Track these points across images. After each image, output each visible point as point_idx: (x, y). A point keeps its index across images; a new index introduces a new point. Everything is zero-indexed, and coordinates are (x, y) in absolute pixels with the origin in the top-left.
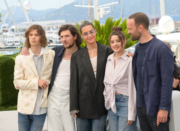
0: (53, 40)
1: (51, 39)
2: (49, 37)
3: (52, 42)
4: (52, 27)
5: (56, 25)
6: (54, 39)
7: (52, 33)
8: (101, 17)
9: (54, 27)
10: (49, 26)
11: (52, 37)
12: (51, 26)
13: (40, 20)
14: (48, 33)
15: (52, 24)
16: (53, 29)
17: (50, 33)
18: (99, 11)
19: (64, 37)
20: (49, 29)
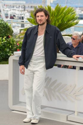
0: (15, 15)
2: (13, 13)
3: (15, 17)
4: (16, 6)
5: (19, 5)
6: (17, 14)
7: (15, 10)
8: (52, 2)
9: (17, 6)
10: (14, 5)
11: (15, 13)
14: (13, 10)
15: (16, 4)
16: (16, 7)
17: (14, 10)
19: (40, 17)
20: (13, 7)
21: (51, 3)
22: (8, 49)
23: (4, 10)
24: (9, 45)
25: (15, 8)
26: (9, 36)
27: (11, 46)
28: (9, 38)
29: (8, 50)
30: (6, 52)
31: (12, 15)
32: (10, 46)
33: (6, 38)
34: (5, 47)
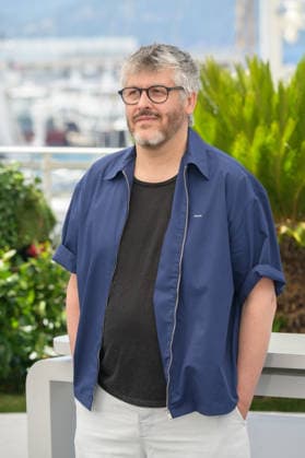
1: (72, 118)
8: (291, 35)
12: (75, 62)
13: (34, 36)
18: (281, 11)
20: (66, 74)
21: (285, 44)
22: (29, 323)
23: (8, 97)
24: (31, 299)
25: (75, 81)
26: (29, 246)
27: (42, 305)
28: (34, 255)
29: (28, 329)
30: (18, 341)
31: (60, 125)
32: (36, 302)
33: (12, 260)
34: (10, 314)
